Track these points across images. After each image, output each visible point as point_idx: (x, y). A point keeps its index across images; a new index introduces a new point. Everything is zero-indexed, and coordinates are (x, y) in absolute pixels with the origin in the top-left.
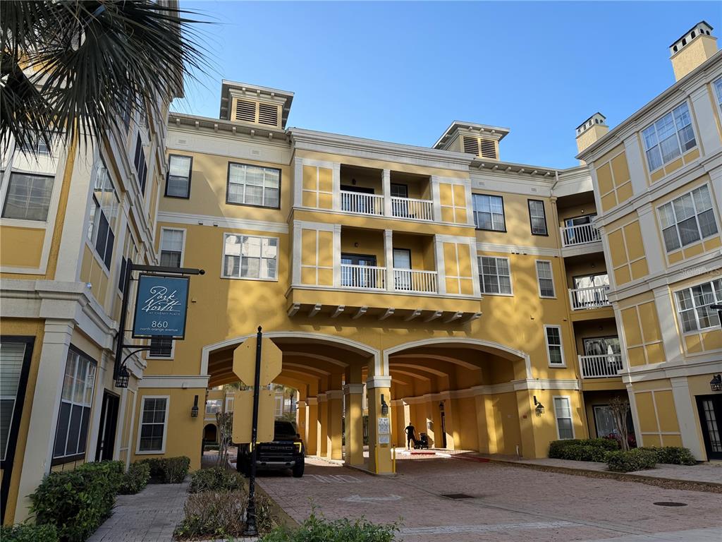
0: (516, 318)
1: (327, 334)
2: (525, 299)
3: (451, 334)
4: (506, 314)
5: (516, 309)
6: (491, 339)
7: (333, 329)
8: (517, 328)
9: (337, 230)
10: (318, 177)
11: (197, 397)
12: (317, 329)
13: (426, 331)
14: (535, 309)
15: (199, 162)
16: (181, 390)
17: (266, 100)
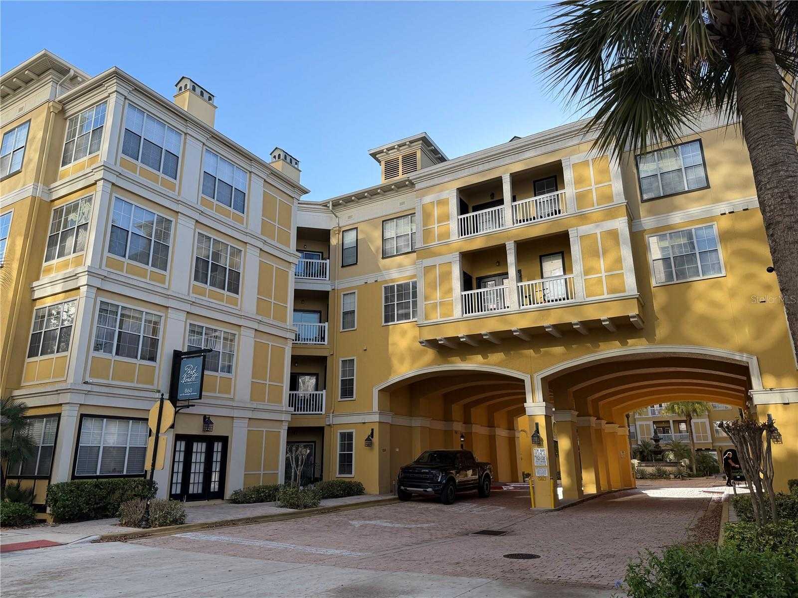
0: (733, 307)
1: (474, 363)
2: (749, 277)
3: (624, 343)
4: (714, 304)
5: (733, 294)
6: (689, 342)
7: (479, 358)
8: (735, 322)
9: (455, 259)
10: (436, 212)
11: (372, 430)
12: (463, 360)
13: (589, 345)
14: (768, 288)
15: (362, 231)
16: (362, 424)
17: (406, 151)
